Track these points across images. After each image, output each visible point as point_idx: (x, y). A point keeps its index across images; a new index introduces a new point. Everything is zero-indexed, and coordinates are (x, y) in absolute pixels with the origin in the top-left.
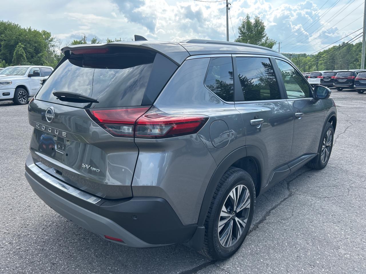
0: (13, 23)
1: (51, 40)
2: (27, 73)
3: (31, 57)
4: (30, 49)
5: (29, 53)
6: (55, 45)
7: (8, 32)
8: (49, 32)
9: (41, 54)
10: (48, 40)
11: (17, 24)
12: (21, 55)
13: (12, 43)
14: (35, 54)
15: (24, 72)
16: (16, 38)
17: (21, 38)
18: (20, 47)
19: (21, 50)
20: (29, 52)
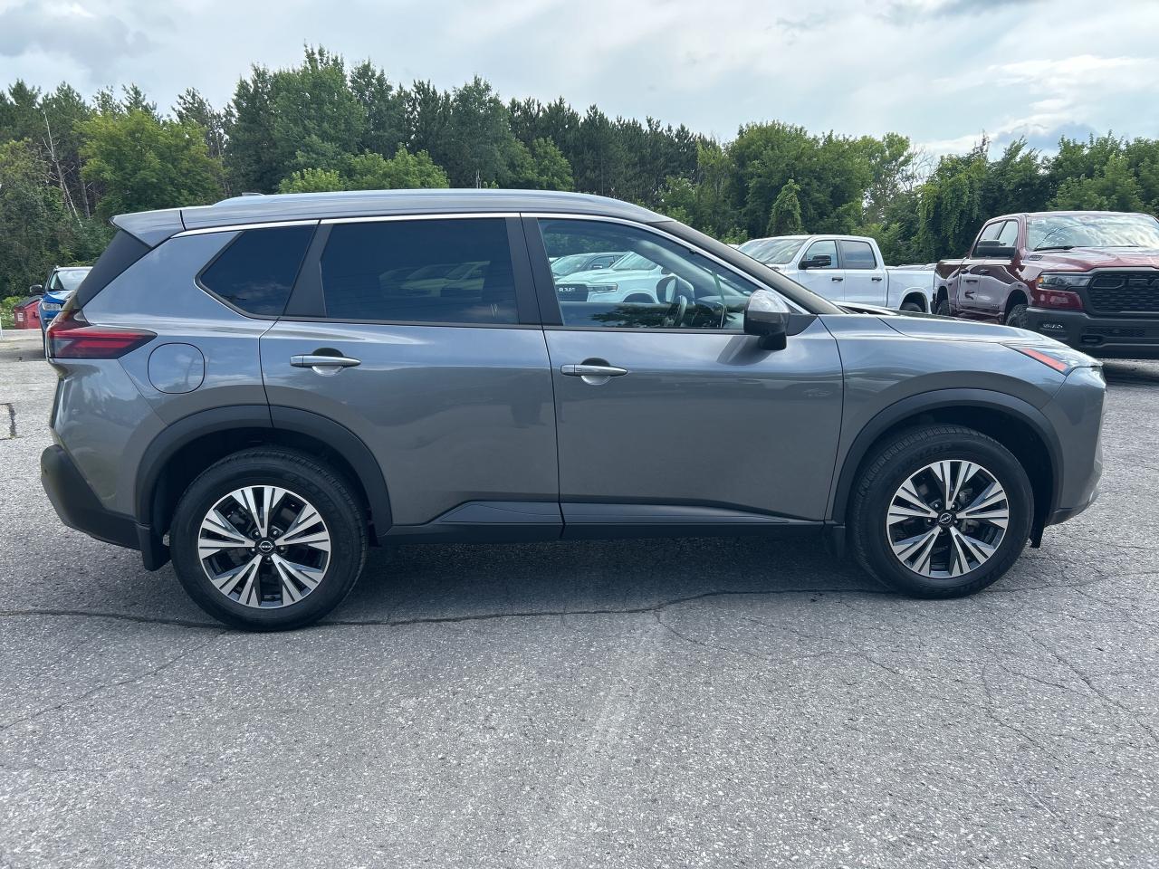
0: (791, 124)
1: (906, 162)
2: (798, 259)
3: (818, 218)
4: (818, 195)
5: (813, 204)
6: (916, 174)
7: (770, 152)
8: (904, 138)
9: (845, 206)
10: (896, 161)
11: (799, 127)
12: (789, 214)
13: (776, 180)
14: (830, 208)
15: (790, 253)
16: (787, 165)
17: (799, 166)
18: (791, 189)
19: (791, 200)
20: (814, 201)
